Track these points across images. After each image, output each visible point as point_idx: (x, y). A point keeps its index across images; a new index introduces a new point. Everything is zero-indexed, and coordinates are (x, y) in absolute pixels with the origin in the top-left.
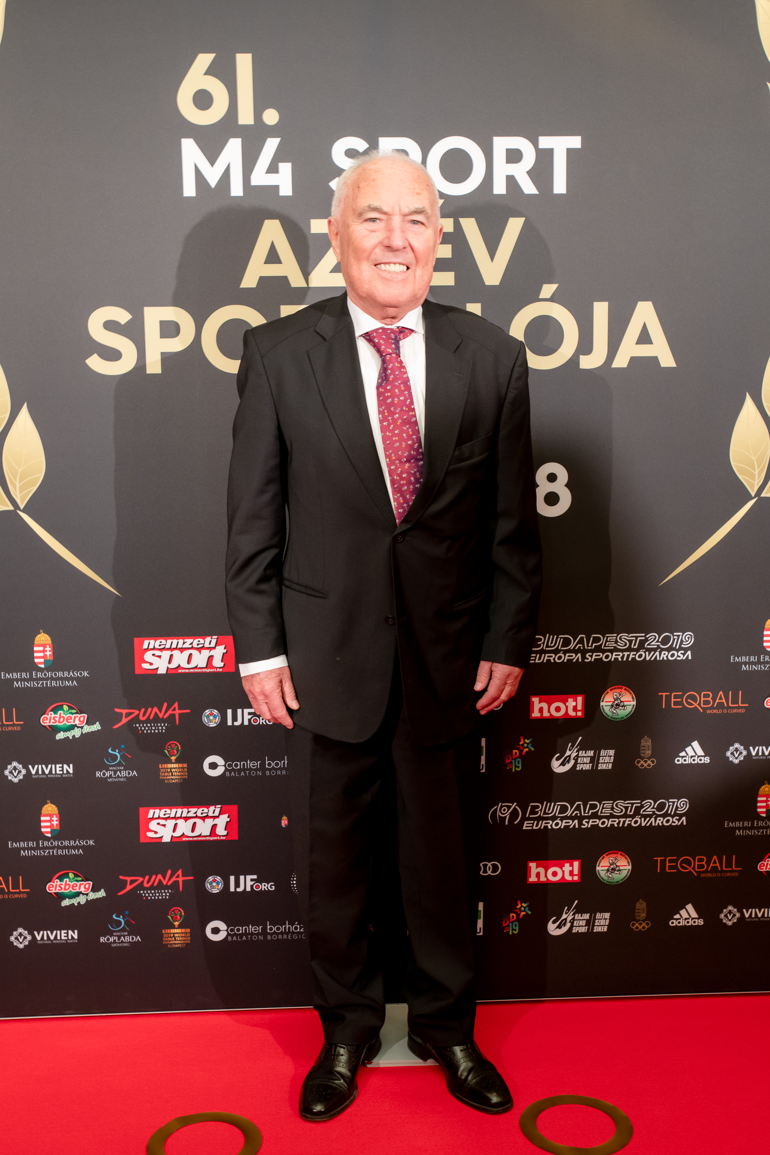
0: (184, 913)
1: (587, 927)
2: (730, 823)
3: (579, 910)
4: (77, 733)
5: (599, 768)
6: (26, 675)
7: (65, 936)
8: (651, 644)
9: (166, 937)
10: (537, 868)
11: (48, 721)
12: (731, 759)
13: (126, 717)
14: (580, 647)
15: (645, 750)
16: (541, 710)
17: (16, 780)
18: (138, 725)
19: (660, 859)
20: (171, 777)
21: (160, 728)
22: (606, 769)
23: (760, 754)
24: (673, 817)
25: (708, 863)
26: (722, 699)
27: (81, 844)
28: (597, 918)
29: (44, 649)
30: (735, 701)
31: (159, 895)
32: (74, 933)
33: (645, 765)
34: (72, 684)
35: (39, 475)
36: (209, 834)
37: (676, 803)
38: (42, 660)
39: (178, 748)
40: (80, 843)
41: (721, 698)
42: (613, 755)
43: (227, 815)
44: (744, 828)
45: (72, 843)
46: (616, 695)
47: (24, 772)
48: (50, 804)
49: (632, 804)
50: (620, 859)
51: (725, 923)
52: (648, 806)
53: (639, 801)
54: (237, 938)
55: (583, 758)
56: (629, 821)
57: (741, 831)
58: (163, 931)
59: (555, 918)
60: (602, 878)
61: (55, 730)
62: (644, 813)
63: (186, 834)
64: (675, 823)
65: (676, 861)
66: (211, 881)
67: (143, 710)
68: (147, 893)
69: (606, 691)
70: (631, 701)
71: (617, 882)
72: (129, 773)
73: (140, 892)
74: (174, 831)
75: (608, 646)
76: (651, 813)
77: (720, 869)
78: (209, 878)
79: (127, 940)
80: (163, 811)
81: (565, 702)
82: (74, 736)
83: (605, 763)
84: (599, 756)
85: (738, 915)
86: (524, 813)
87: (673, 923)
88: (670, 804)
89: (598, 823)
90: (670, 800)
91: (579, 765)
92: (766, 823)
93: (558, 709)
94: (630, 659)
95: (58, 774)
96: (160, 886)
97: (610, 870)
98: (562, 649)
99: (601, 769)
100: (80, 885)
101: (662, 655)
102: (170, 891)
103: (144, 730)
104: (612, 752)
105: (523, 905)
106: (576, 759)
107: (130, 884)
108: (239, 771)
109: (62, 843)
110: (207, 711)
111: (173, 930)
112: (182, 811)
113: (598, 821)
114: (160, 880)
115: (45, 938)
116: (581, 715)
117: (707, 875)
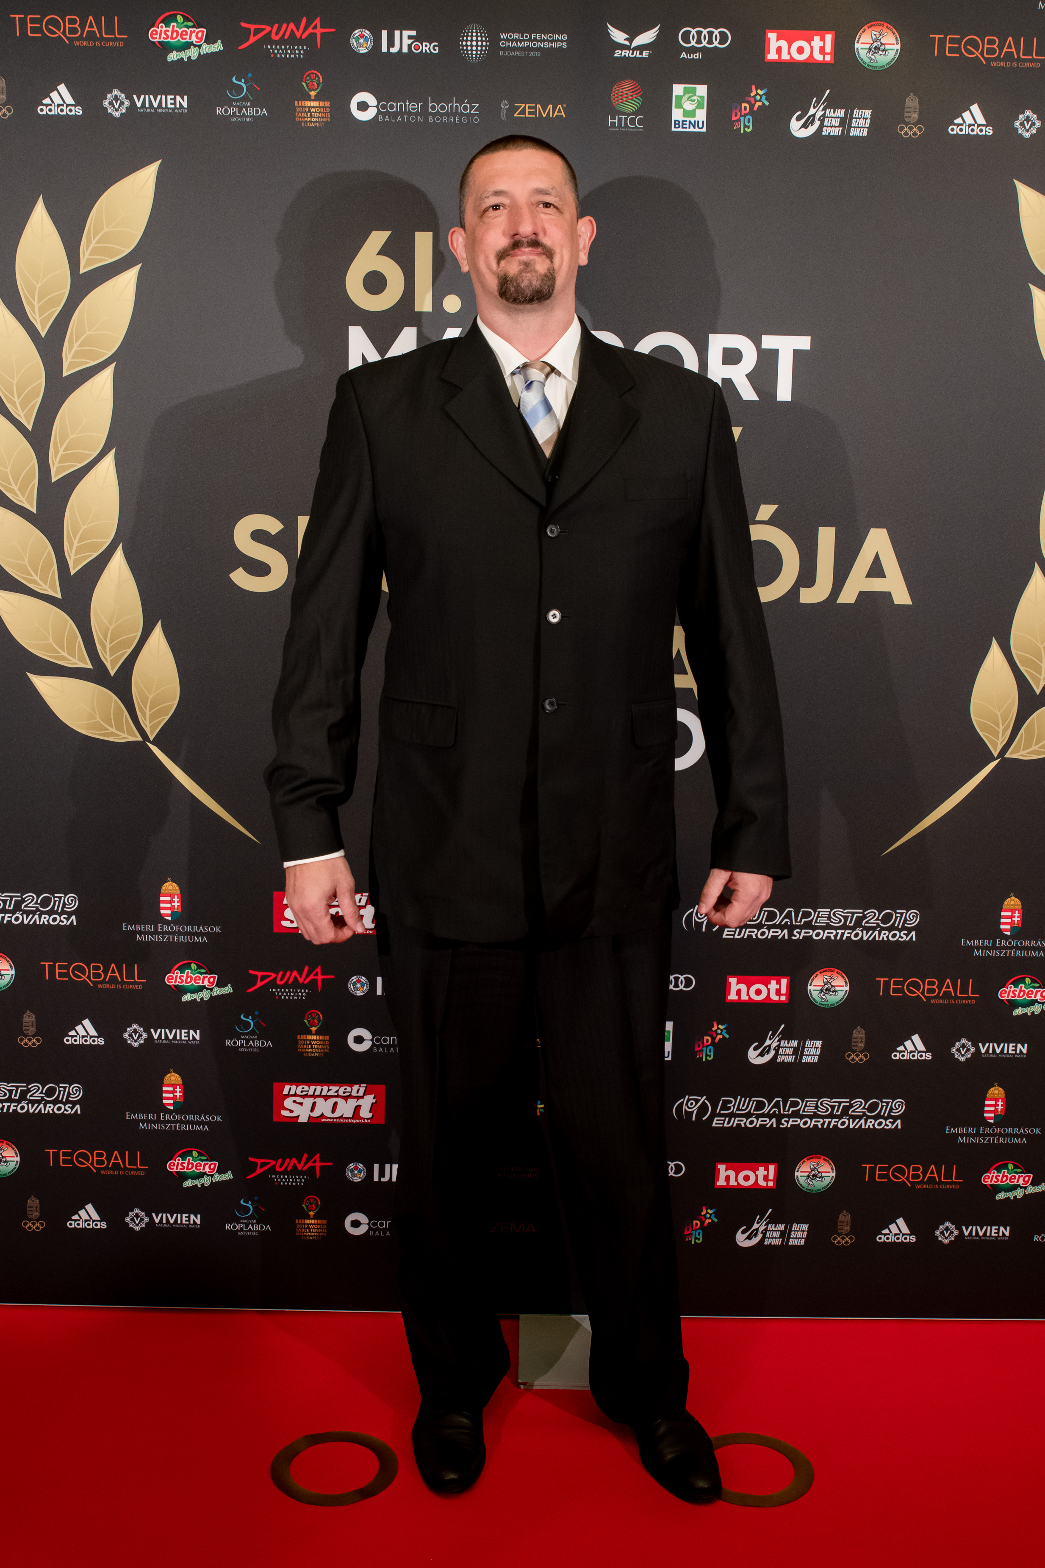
0: (321, 1202)
1: (781, 1239)
2: (952, 1129)
3: (774, 1220)
4: (206, 995)
5: (803, 1061)
6: (151, 928)
7: (186, 1221)
8: (870, 922)
9: (299, 1228)
10: (726, 1170)
11: (173, 981)
12: (956, 1056)
13: (262, 980)
14: (787, 922)
15: (857, 1042)
16: (739, 992)
17: (136, 1045)
18: (274, 990)
19: (869, 1167)
20: (310, 1050)
21: (300, 994)
22: (811, 1063)
23: (991, 1051)
24: (886, 1119)
25: (925, 1174)
26: (950, 989)
27: (207, 1119)
28: (793, 1229)
29: (172, 899)
30: (964, 990)
31: (293, 1181)
32: (197, 1218)
33: (857, 1059)
34: (202, 940)
35: (174, 702)
36: (351, 1116)
37: (890, 1103)
38: (169, 912)
39: (319, 1018)
40: (205, 1118)
41: (948, 987)
42: (820, 1046)
43: (373, 1095)
44: (968, 1135)
45: (197, 1118)
46: (826, 979)
47: (145, 1035)
48: (173, 1074)
49: (840, 1103)
50: (823, 1164)
51: (941, 1241)
52: (858, 1105)
53: (848, 1100)
54: (380, 1233)
55: (784, 1049)
56: (835, 1122)
57: (965, 1138)
58: (297, 1220)
59: (745, 1227)
60: (801, 1185)
61: (181, 990)
62: (853, 1114)
63: (325, 1114)
64: (888, 1126)
65: (887, 1169)
66: (352, 1169)
67: (281, 974)
68: (280, 1178)
69: (815, 972)
70: (843, 986)
71: (818, 1190)
72: (263, 1043)
73: (271, 1176)
74: (312, 1110)
75: (820, 923)
76: (861, 1114)
77: (937, 1180)
78: (351, 1165)
79: (256, 1229)
80: (300, 1088)
81: (766, 984)
82: (202, 998)
83: (810, 1055)
84: (804, 1047)
85: (956, 1233)
86: (714, 1108)
87: (880, 1238)
88: (883, 1104)
89: (800, 1123)
90: (884, 1100)
91: (780, 1056)
92: (993, 1130)
93: (758, 992)
94: (844, 938)
95: (183, 1040)
96: (295, 1171)
97: (811, 1177)
98: (766, 923)
99: (805, 1062)
100: (205, 1165)
101: (882, 935)
102: (305, 1177)
103: (281, 996)
104: (819, 1043)
105: (709, 1211)
106: (777, 1049)
107: (261, 1167)
108: (389, 1047)
109: (185, 1118)
110: (353, 978)
111: (308, 1220)
112: (322, 1089)
113: (799, 1120)
114: (294, 1165)
115: (164, 1221)
116: (784, 999)
117: (922, 1186)
